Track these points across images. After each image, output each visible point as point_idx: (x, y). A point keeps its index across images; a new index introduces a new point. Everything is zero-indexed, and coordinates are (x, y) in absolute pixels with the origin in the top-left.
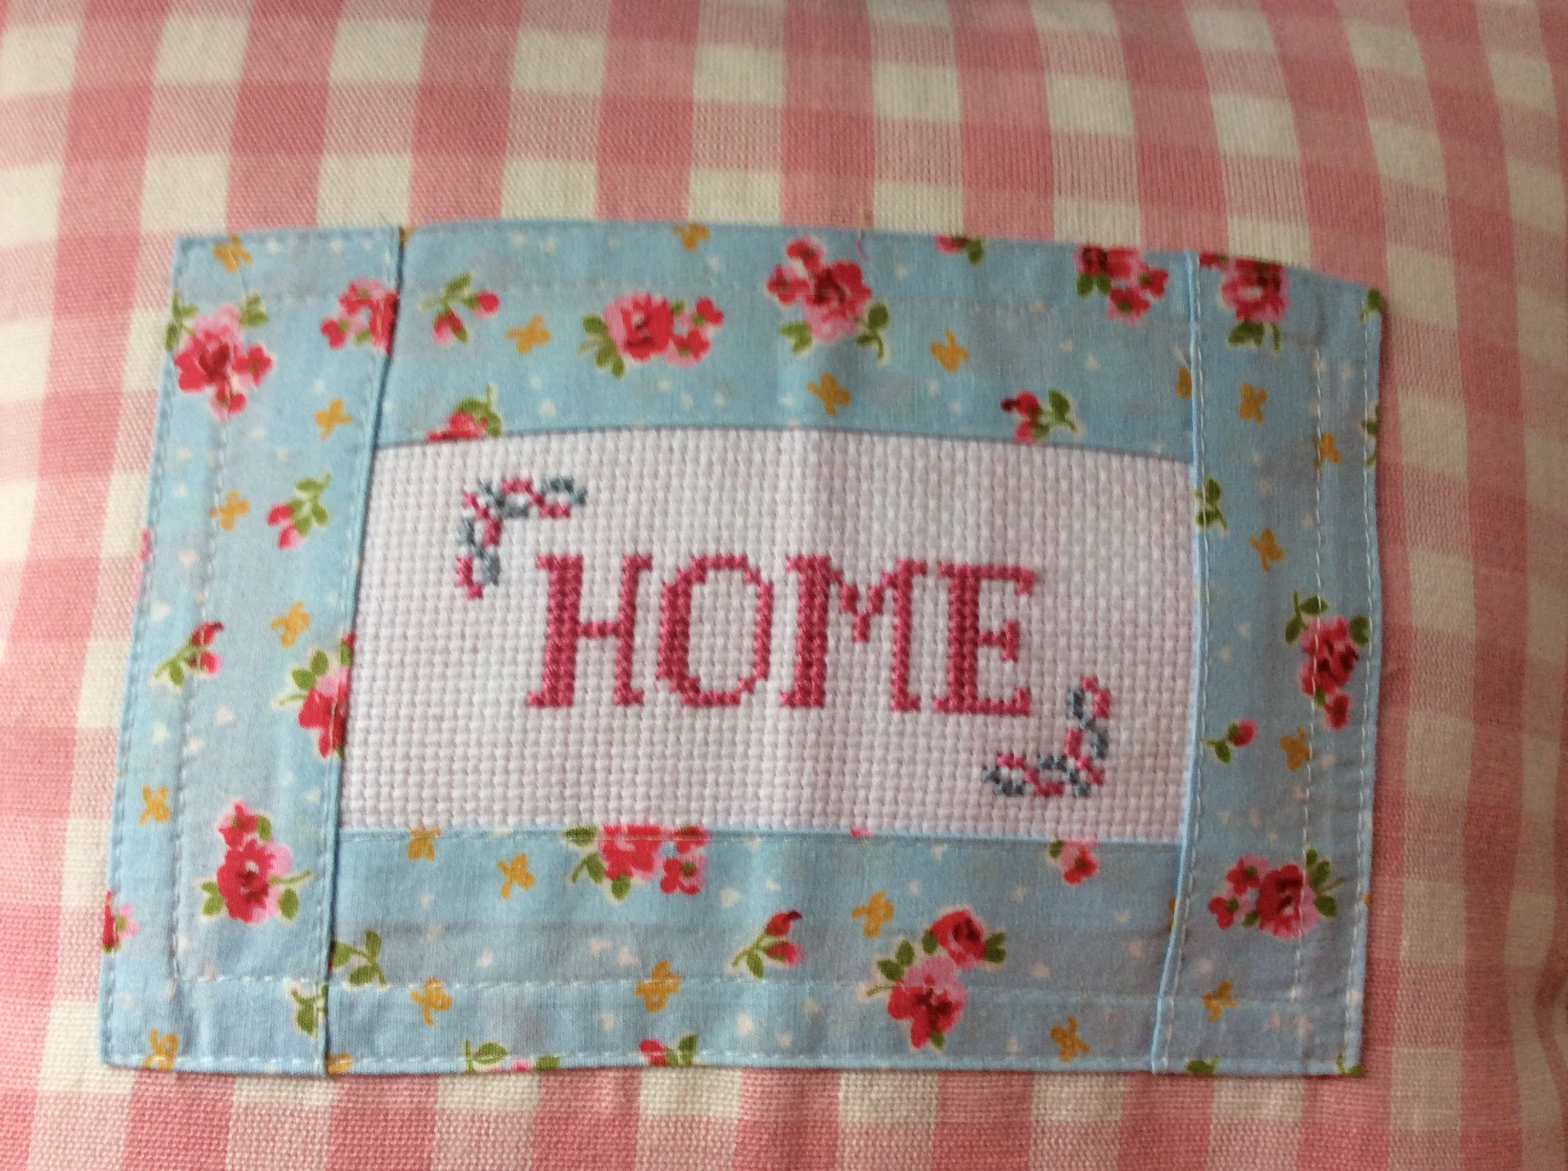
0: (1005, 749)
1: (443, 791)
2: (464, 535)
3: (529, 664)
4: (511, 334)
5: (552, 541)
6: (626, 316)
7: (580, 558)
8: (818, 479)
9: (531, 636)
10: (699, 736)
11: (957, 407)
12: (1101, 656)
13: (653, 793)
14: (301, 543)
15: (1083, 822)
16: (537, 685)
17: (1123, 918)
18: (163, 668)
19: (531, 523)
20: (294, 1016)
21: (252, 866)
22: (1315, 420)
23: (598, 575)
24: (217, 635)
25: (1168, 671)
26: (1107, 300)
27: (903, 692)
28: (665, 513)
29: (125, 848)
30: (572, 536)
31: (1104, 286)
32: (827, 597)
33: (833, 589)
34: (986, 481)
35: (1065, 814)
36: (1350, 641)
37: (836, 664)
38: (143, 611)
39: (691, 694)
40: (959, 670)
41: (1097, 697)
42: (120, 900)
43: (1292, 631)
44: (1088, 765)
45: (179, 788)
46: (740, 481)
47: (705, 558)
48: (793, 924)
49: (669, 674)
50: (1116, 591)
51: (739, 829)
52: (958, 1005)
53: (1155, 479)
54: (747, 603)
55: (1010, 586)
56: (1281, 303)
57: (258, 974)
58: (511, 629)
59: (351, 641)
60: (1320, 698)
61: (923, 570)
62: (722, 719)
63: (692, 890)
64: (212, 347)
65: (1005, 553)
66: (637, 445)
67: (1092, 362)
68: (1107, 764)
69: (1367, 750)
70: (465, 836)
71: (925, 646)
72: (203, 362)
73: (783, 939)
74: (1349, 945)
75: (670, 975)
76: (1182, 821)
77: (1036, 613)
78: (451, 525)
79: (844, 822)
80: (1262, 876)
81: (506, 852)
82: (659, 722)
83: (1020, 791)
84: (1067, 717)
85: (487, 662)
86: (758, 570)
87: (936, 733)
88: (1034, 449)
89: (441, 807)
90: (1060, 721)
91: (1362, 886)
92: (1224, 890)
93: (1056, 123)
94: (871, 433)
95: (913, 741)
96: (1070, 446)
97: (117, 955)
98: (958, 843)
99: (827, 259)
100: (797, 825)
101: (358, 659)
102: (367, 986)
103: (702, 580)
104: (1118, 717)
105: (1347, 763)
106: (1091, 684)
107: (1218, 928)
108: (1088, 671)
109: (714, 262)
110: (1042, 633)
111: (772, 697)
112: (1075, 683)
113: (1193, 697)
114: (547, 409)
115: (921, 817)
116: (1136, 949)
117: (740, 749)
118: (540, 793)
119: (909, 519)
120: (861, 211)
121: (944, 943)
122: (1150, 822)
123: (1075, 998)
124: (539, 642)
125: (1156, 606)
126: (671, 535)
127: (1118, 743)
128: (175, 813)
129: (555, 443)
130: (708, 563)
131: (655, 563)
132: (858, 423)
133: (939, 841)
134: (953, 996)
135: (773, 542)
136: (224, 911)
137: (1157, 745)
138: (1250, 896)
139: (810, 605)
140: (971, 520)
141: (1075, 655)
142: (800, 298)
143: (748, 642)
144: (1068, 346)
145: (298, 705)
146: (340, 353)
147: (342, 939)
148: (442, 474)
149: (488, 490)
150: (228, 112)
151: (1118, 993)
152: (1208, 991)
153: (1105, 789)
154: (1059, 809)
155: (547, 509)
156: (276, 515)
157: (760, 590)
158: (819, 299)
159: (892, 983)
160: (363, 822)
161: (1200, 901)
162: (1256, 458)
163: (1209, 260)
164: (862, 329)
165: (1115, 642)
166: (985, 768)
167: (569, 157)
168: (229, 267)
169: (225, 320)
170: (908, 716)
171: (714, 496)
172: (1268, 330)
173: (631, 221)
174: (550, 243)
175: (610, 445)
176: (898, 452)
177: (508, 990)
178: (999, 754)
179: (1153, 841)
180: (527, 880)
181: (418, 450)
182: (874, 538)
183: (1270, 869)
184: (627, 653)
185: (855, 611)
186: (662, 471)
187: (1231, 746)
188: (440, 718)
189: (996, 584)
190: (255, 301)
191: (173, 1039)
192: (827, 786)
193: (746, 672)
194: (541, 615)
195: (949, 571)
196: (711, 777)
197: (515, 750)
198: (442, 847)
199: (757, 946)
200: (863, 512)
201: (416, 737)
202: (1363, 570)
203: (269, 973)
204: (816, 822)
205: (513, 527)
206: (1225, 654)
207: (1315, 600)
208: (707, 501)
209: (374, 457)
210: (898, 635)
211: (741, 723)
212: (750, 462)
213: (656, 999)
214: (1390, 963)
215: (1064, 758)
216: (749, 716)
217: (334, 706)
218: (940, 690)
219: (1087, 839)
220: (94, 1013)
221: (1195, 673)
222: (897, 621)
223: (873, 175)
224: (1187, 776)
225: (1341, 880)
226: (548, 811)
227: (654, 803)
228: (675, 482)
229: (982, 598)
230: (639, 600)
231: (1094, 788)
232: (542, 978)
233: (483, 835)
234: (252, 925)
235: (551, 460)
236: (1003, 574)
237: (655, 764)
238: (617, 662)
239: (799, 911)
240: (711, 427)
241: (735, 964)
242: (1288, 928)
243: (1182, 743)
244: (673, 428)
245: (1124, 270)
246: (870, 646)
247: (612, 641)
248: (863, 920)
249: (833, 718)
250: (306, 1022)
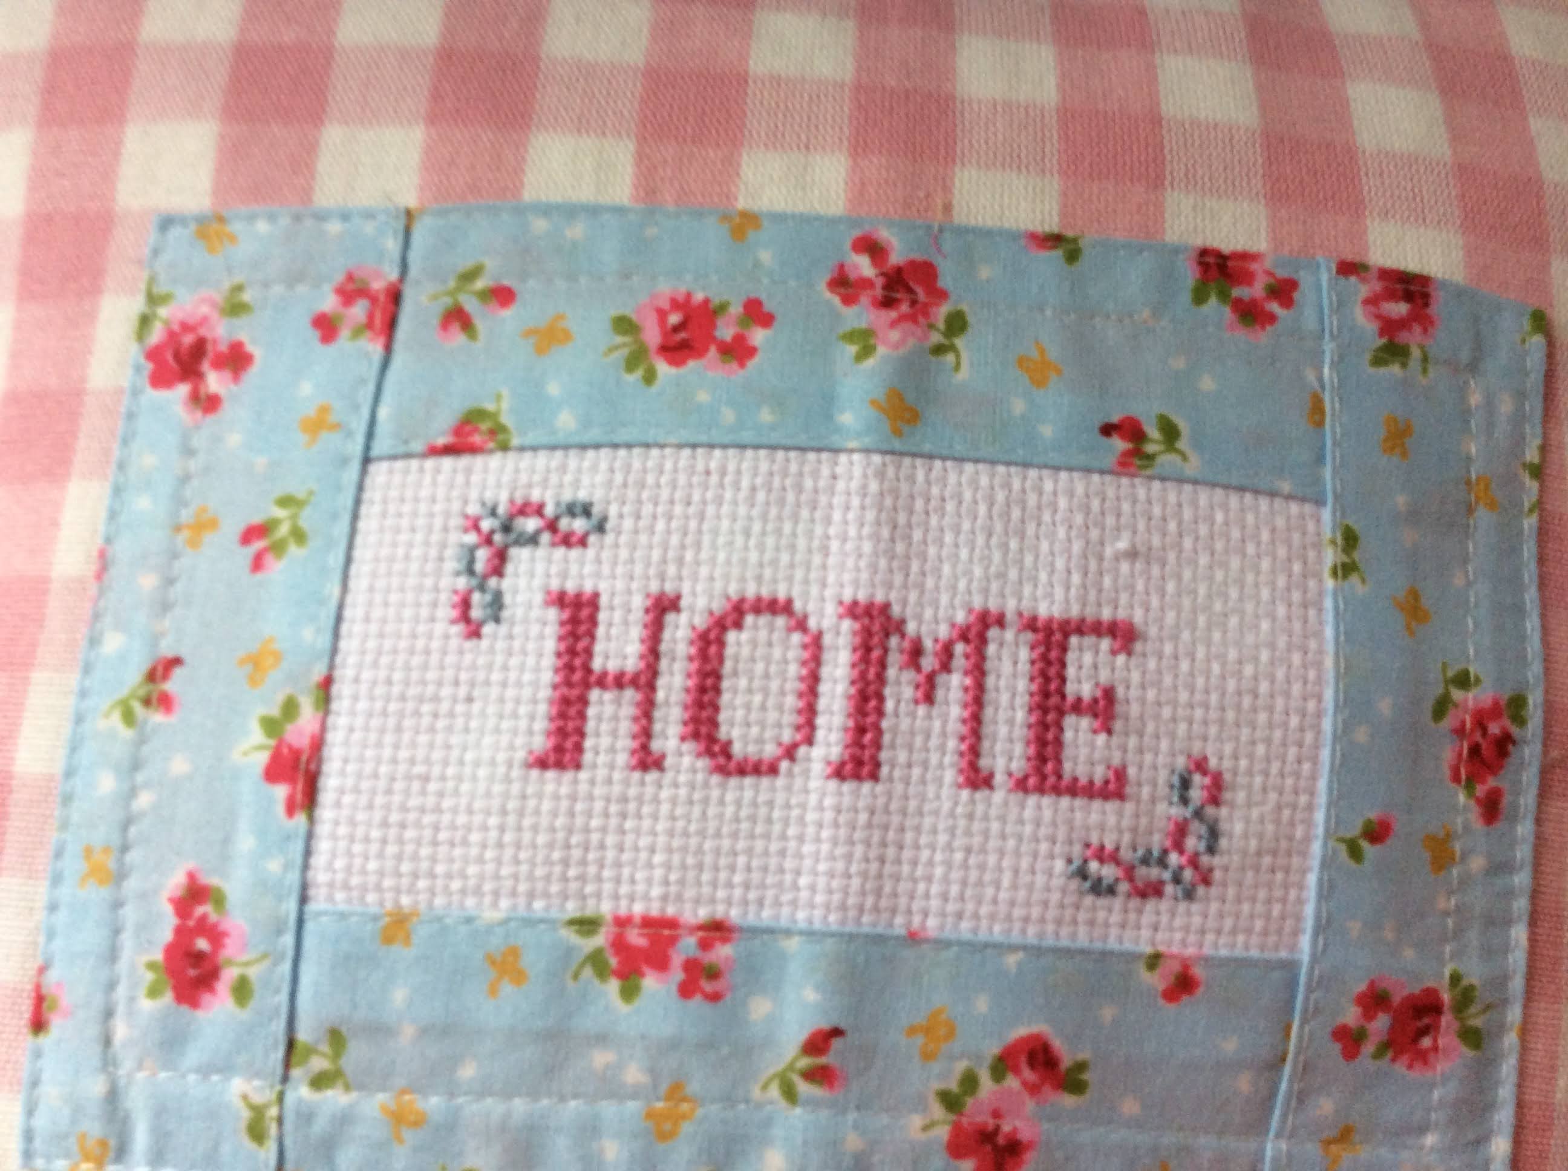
0: (1095, 840)
1: (425, 865)
2: (464, 562)
3: (532, 718)
4: (529, 333)
5: (564, 575)
6: (662, 314)
7: (596, 596)
8: (880, 510)
9: (536, 684)
10: (730, 810)
11: (1047, 431)
12: (1213, 730)
13: (673, 877)
14: (278, 569)
15: (1186, 929)
16: (540, 743)
17: (1230, 1046)
18: (113, 707)
19: (541, 552)
20: (243, 1125)
21: (202, 944)
22: (1469, 459)
23: (617, 615)
24: (178, 672)
25: (1292, 752)
26: (1227, 311)
27: (973, 767)
28: (698, 545)
29: (61, 917)
30: (588, 569)
31: (1223, 296)
32: (886, 650)
33: (894, 641)
34: (1079, 519)
35: (1164, 919)
36: (1507, 722)
37: (895, 730)
38: (94, 641)
39: (721, 760)
40: (1041, 742)
41: (1207, 781)
42: (52, 977)
43: (1441, 708)
44: (1194, 862)
45: (125, 848)
46: (787, 510)
47: (742, 600)
48: (836, 1043)
49: (696, 736)
50: (1232, 654)
51: (772, 924)
52: (1030, 1146)
53: (1280, 522)
54: (792, 654)
55: (1105, 644)
56: (1432, 323)
57: (205, 1071)
58: (513, 676)
59: (327, 683)
60: (1469, 787)
61: (1001, 621)
62: (757, 792)
63: (715, 997)
64: (188, 340)
65: (1099, 605)
66: (668, 465)
67: (1207, 384)
68: (1217, 861)
69: (1523, 852)
70: (448, 921)
71: (1001, 712)
72: (177, 356)
73: (822, 1060)
74: (1498, 1083)
75: (684, 1099)
76: (1303, 931)
77: (1135, 677)
78: (449, 552)
79: (899, 920)
80: (1396, 1000)
81: (496, 943)
82: (683, 792)
83: (1111, 891)
84: (1171, 803)
85: (483, 714)
86: (806, 617)
87: (1012, 816)
88: (1137, 481)
89: (422, 884)
90: (1161, 808)
91: (1514, 1014)
92: (1351, 1015)
93: (1169, 108)
94: (944, 459)
95: (984, 825)
96: (1181, 480)
97: (46, 1040)
98: (1036, 951)
99: (897, 257)
100: (843, 922)
101: (335, 706)
102: (329, 1093)
103: (738, 625)
104: (1232, 805)
105: (1500, 867)
106: (1201, 766)
107: (1341, 1059)
108: (1197, 748)
109: (765, 256)
110: (1143, 701)
111: (818, 768)
112: (1181, 762)
113: (1322, 785)
114: (566, 421)
115: (992, 917)
116: (1244, 1083)
117: (777, 828)
118: (539, 872)
119: (987, 560)
120: (939, 202)
121: (1016, 1071)
122: (1265, 933)
123: (1168, 1139)
124: (545, 693)
125: (1280, 674)
126: (704, 571)
127: (1231, 837)
128: (120, 876)
129: (573, 459)
130: (746, 606)
131: (684, 603)
132: (927, 447)
133: (1013, 948)
134: (1024, 1135)
135: (824, 585)
136: (168, 997)
137: (1277, 840)
138: (1382, 1022)
139: (865, 659)
140: (1060, 563)
141: (1182, 728)
142: (865, 300)
143: (791, 701)
144: (1179, 363)
145: (262, 758)
146: (332, 349)
147: (303, 1035)
148: (441, 493)
149: (493, 513)
150: (220, 75)
151: (1221, 1133)
152: (1328, 1134)
153: (1214, 891)
154: (1158, 913)
155: (560, 536)
156: (252, 533)
157: (807, 639)
158: (887, 303)
159: (952, 1117)
160: (330, 899)
161: (1322, 1028)
162: (1401, 500)
163: (1348, 268)
164: (936, 338)
165: (1230, 715)
166: (1069, 861)
167: (604, 133)
168: (211, 250)
169: (205, 310)
170: (979, 795)
171: (757, 527)
172: (1416, 353)
173: (671, 208)
174: (577, 231)
175: (637, 464)
176: (975, 485)
177: (493, 1106)
178: (1087, 845)
179: (1269, 955)
180: (519, 977)
181: (414, 463)
182: (943, 583)
183: (1406, 992)
184: (647, 709)
185: (918, 669)
186: (696, 497)
187: (1365, 844)
188: (426, 779)
189: (1089, 640)
190: (239, 288)
191: (103, 1144)
192: (880, 876)
193: (788, 736)
194: (549, 661)
195: (1031, 624)
196: (741, 860)
197: (511, 819)
198: (421, 932)
199: (791, 1067)
200: (932, 551)
201: (397, 799)
202: (1523, 638)
203: (219, 1071)
204: (866, 919)
205: (520, 555)
206: (1361, 735)
207: (1466, 673)
208: (747, 533)
209: (364, 472)
210: (969, 698)
211: (780, 798)
212: (799, 488)
213: (668, 1126)
214: (1543, 1107)
215: (1165, 852)
216: (789, 788)
217: (304, 758)
218: (1019, 766)
219: (1190, 951)
220: (17, 1109)
221: (1325, 754)
222: (968, 681)
223: (954, 161)
224: (1312, 879)
225: (1488, 1007)
226: (547, 895)
227: (673, 889)
228: (710, 510)
229: (1071, 657)
230: (663, 647)
231: (1201, 890)
232: (534, 1095)
233: (469, 920)
234: (200, 1014)
235: (568, 478)
236: (1098, 629)
237: (676, 843)
238: (636, 719)
239: (843, 1025)
240: (757, 447)
241: (765, 1087)
242: (1425, 1062)
243: (1307, 839)
244: (712, 446)
245: (1247, 278)
246: (936, 711)
247: (630, 695)
248: (920, 1040)
249: (889, 795)
250: (256, 1132)
